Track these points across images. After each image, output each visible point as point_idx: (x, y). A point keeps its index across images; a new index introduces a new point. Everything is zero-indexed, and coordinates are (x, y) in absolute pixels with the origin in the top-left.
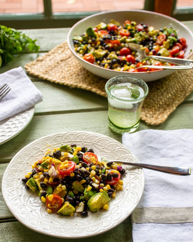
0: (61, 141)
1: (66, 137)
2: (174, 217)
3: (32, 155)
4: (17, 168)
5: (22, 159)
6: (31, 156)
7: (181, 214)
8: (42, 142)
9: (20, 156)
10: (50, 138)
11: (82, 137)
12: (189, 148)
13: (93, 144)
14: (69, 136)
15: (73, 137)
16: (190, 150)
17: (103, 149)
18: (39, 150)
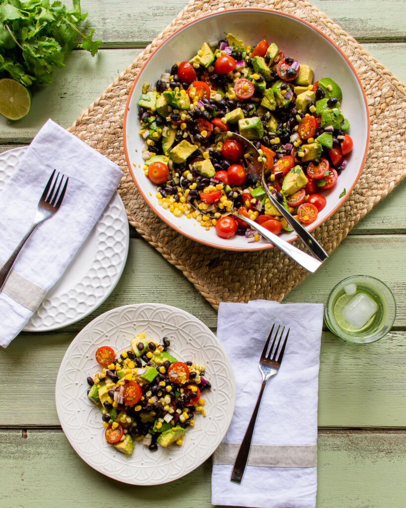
0: (133, 319)
1: (140, 313)
2: (262, 459)
3: (93, 343)
4: (73, 367)
5: (79, 352)
6: (91, 344)
7: (272, 456)
8: (106, 321)
9: (77, 347)
10: (118, 314)
11: (164, 316)
12: (308, 342)
13: (177, 330)
14: (145, 311)
15: (151, 314)
16: (308, 346)
17: (190, 340)
18: (102, 334)
